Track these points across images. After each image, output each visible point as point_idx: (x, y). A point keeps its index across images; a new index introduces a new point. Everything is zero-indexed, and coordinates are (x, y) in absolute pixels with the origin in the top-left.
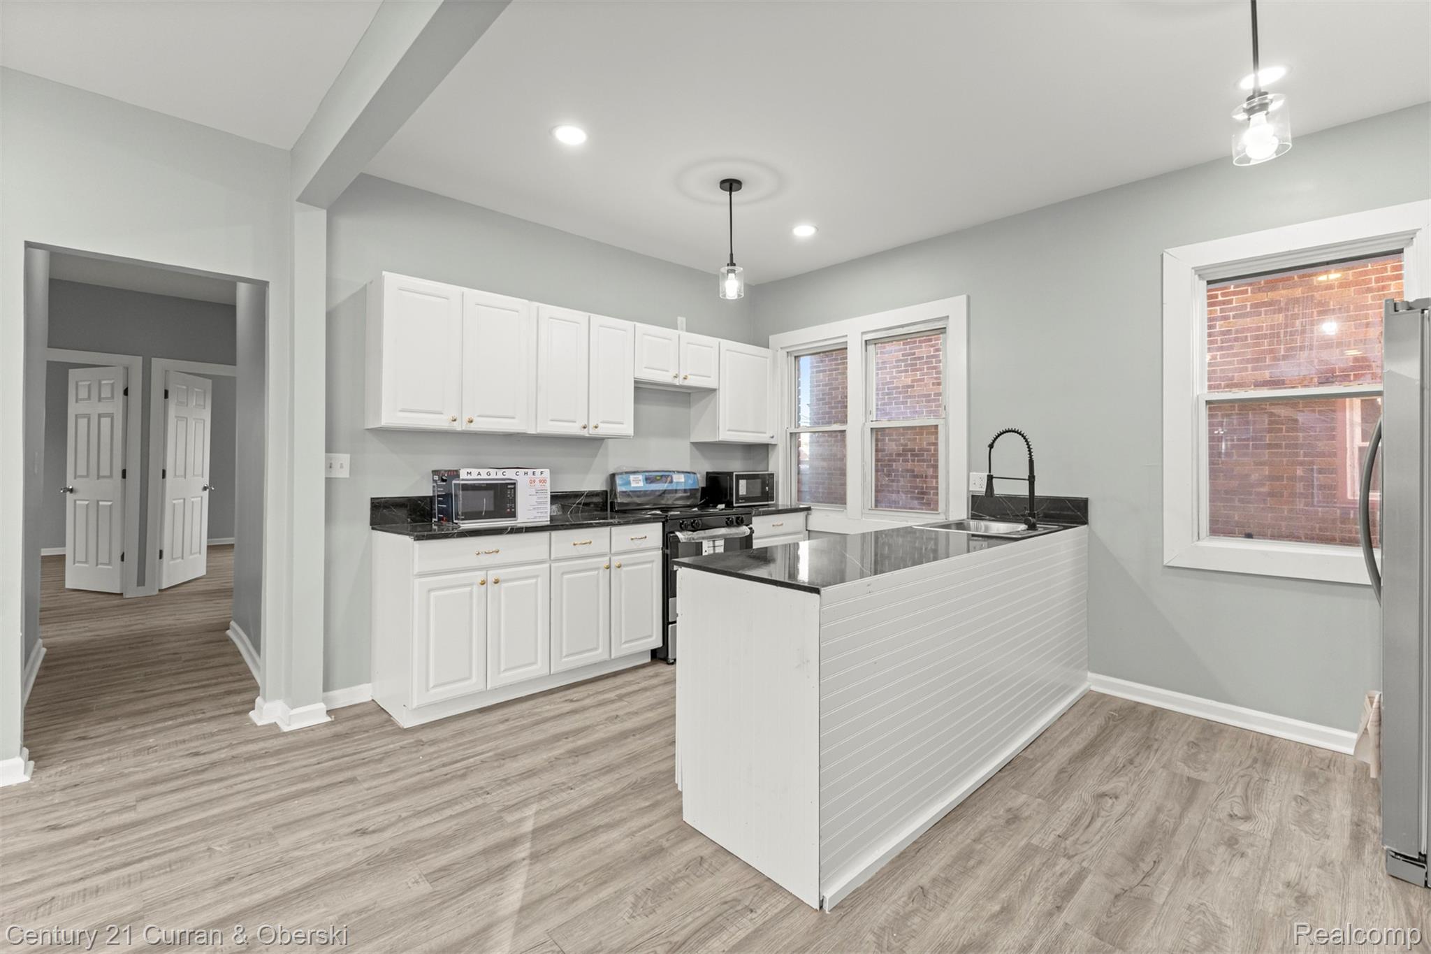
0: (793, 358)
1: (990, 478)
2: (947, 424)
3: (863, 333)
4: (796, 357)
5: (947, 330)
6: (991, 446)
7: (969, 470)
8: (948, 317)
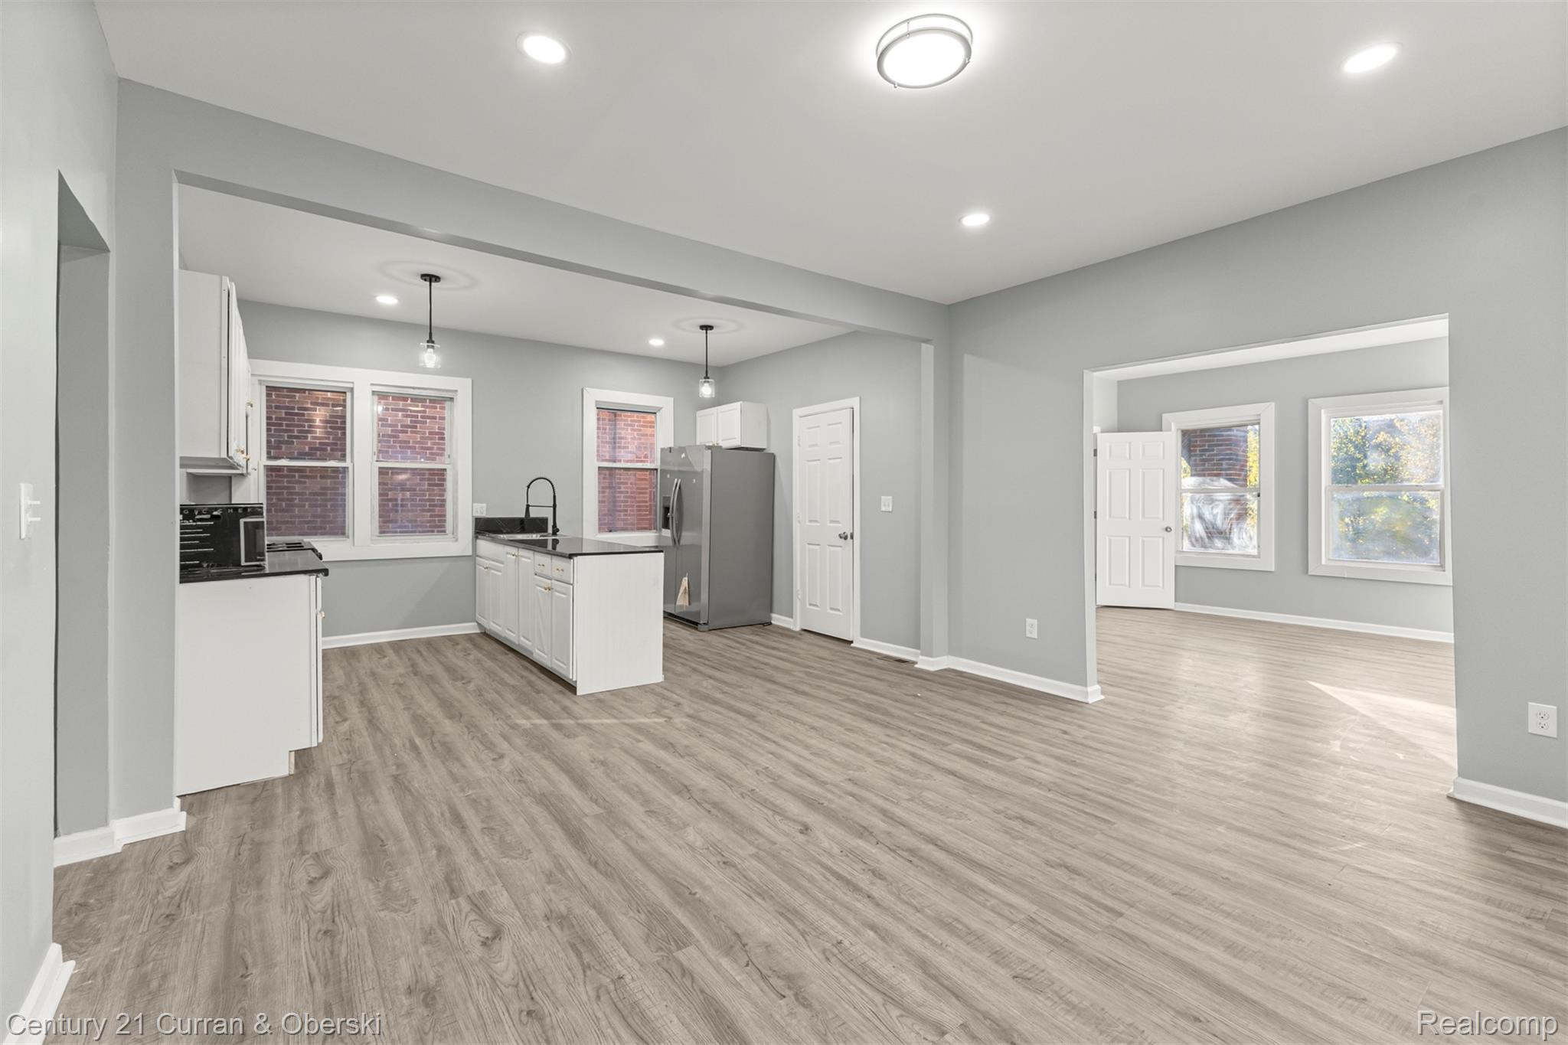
0: (264, 388)
1: (528, 506)
2: (454, 468)
3: (372, 384)
4: (267, 387)
5: (455, 400)
6: (529, 487)
7: (473, 502)
8: (456, 391)
